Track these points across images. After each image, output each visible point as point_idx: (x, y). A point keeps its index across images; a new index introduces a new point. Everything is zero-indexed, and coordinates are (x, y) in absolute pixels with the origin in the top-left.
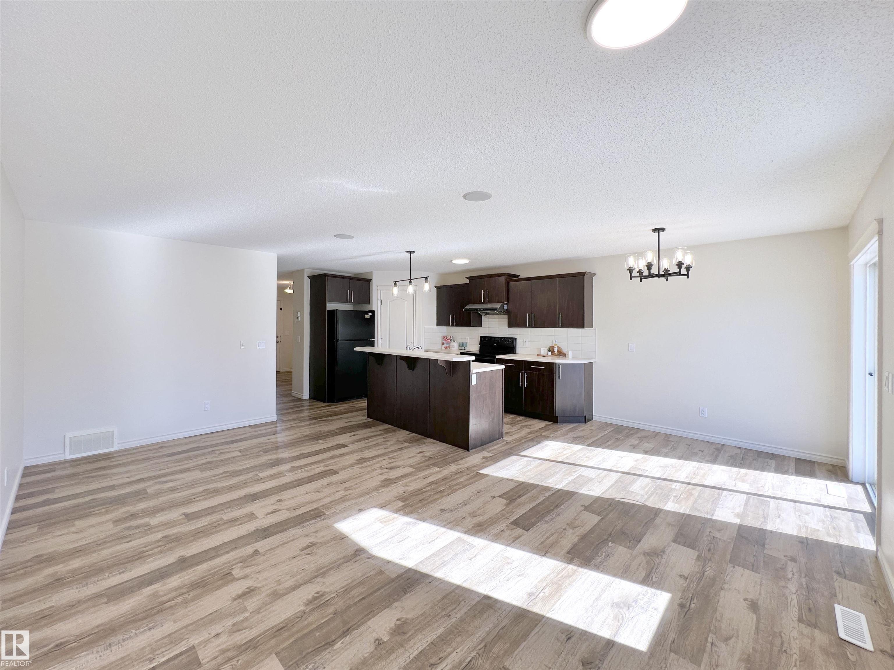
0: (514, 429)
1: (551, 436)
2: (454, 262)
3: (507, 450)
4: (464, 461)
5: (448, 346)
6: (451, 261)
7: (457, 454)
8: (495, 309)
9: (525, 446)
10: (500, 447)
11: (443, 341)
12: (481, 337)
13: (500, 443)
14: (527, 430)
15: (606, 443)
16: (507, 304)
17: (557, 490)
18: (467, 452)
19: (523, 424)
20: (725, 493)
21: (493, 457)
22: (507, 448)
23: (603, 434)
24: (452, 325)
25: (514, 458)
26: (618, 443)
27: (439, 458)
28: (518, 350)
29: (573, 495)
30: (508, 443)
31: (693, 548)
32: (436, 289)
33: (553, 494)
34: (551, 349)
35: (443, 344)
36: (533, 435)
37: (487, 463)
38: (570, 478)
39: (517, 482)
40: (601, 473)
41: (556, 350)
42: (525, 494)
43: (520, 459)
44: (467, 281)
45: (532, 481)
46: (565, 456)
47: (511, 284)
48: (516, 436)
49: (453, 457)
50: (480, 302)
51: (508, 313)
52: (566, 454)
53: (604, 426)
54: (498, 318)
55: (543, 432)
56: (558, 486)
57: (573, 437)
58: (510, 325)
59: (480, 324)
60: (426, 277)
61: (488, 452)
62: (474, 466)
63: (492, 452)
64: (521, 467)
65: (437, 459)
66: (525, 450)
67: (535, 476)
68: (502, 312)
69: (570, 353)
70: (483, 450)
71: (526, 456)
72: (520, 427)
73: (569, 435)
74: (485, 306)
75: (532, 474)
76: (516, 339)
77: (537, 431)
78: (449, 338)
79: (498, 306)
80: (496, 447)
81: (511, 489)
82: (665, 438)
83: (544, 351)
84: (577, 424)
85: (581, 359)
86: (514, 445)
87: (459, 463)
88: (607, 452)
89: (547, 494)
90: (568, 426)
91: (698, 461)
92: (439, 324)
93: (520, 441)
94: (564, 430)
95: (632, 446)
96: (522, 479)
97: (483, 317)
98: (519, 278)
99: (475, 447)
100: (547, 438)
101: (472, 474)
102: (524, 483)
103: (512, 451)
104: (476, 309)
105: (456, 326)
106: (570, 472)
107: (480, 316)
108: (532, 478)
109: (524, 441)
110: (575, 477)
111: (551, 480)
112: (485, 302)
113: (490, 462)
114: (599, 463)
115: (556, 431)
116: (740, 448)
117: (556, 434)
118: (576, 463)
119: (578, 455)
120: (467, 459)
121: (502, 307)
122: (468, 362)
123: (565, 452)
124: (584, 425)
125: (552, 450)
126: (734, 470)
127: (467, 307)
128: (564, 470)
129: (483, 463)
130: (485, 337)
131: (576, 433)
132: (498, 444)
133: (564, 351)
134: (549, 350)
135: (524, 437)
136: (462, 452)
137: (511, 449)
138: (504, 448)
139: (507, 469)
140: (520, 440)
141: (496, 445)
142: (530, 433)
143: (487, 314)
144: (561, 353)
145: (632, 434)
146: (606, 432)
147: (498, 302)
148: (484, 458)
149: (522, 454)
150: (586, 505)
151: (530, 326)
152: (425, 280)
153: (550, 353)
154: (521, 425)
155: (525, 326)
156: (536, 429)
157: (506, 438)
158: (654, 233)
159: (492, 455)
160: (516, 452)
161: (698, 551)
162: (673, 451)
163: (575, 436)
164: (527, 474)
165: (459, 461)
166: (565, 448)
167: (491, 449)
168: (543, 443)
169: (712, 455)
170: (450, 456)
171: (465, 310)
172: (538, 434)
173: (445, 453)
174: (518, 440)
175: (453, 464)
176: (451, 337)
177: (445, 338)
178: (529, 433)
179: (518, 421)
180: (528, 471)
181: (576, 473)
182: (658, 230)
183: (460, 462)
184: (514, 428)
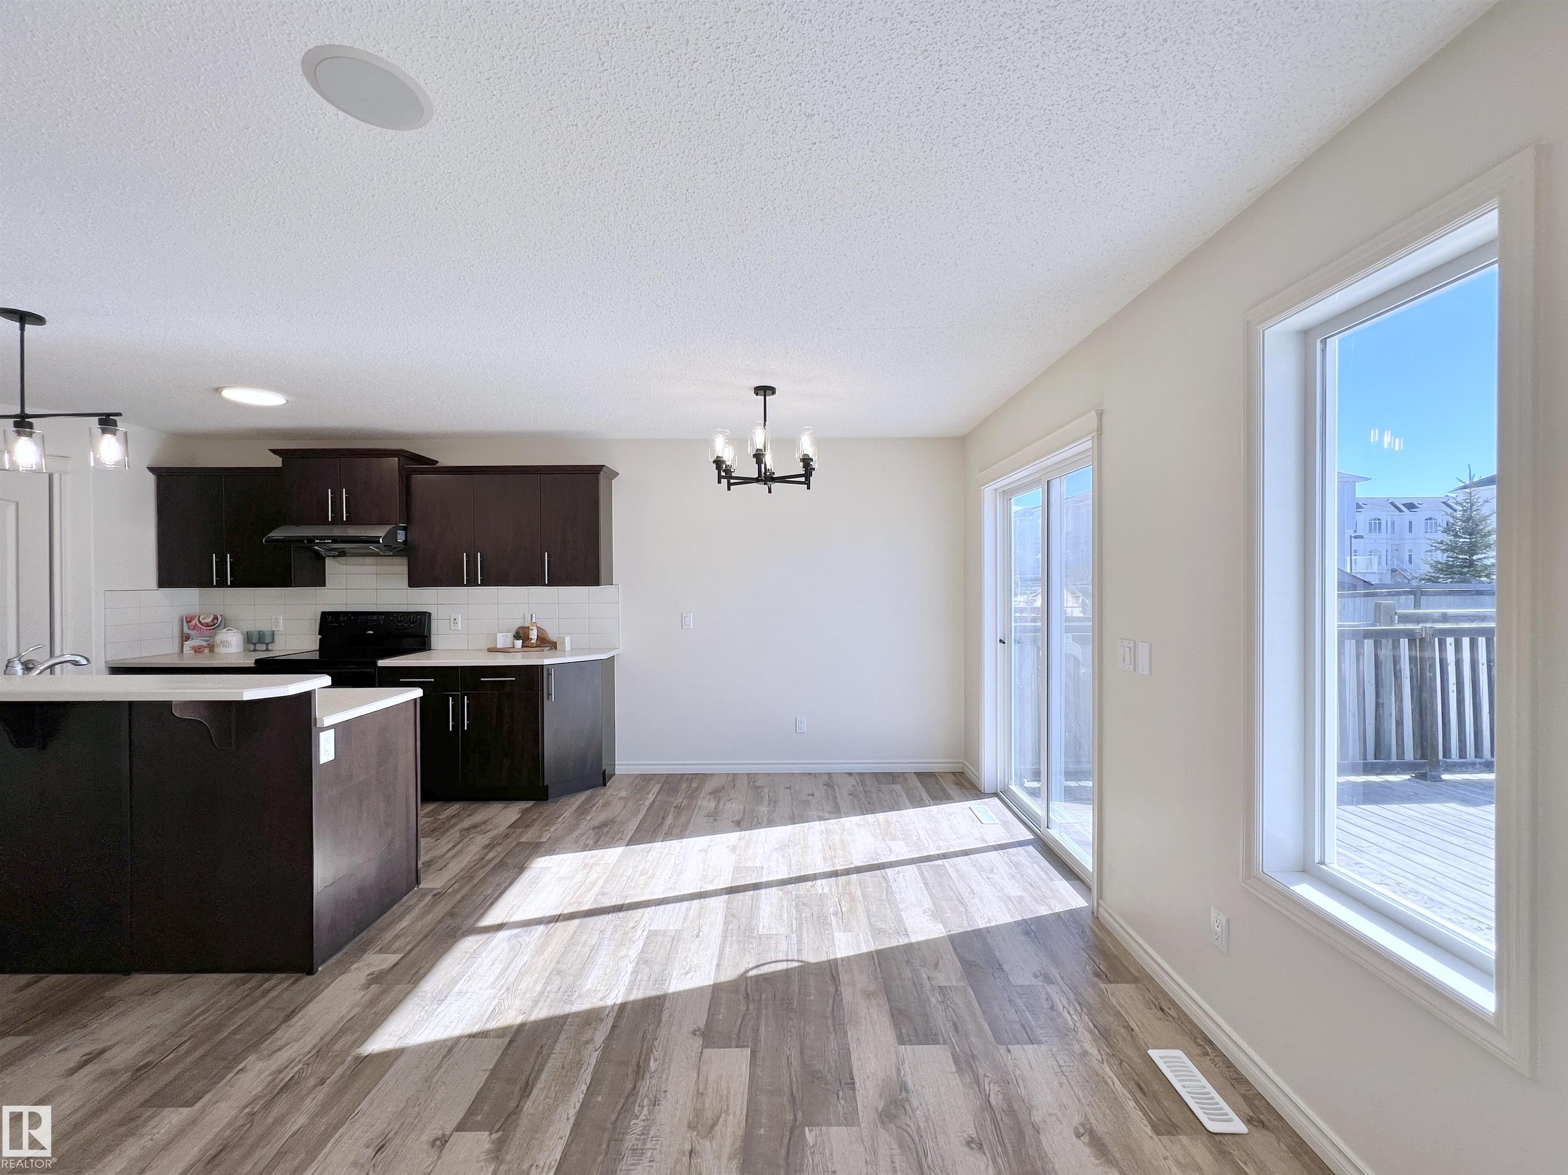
0: (444, 844)
1: (544, 839)
2: (228, 394)
3: (439, 922)
4: (298, 1022)
5: (204, 644)
6: (218, 390)
7: (262, 1002)
8: (374, 540)
9: (489, 892)
10: (418, 918)
11: (186, 630)
12: (324, 615)
13: (416, 905)
14: (481, 840)
15: (662, 823)
16: (405, 529)
17: (616, 1008)
18: (308, 979)
19: (467, 823)
20: (890, 872)
21: (403, 962)
22: (440, 915)
23: (647, 803)
24: (222, 584)
25: (469, 943)
26: (683, 818)
27: (188, 1053)
28: (438, 639)
29: (661, 1005)
30: (438, 896)
31: (936, 1042)
32: (151, 478)
33: (614, 1027)
34: (521, 634)
35: (185, 638)
36: (499, 849)
37: (388, 999)
38: (634, 954)
39: (501, 1032)
40: (688, 909)
41: (534, 635)
42: (540, 1071)
43: (486, 943)
44: (276, 462)
45: (541, 1013)
46: (596, 889)
47: (417, 479)
48: (455, 868)
49: (248, 1022)
50: (322, 520)
51: (406, 550)
52: (597, 880)
53: (642, 783)
54: (376, 565)
55: (521, 833)
56: (613, 995)
57: (593, 829)
58: (415, 581)
59: (320, 581)
60: (109, 415)
61: (381, 951)
62: (342, 1032)
63: (395, 946)
64: (498, 967)
65: (178, 1060)
66: (492, 904)
67: (547, 983)
68: (391, 549)
69: (568, 640)
70: (363, 950)
71: (500, 927)
72: (458, 834)
73: (584, 826)
74: (337, 531)
75: (536, 982)
76: (430, 614)
77: (506, 836)
78: (209, 620)
79: (380, 532)
80: (404, 923)
81: (494, 1069)
82: (749, 783)
83: (504, 640)
84: (589, 792)
85: (591, 651)
86: (459, 897)
87: (280, 1043)
88: (674, 845)
89: (600, 1035)
90: (573, 799)
91: (820, 819)
92: (167, 579)
93: (471, 878)
94: (567, 814)
95: (709, 815)
96: (512, 1017)
97: (328, 562)
98: (438, 465)
99: (335, 948)
100: (536, 849)
101: (340, 1071)
102: (522, 1026)
103: (459, 920)
104: (311, 540)
105: (234, 585)
106: (625, 933)
107: (321, 559)
108: (541, 994)
109: (481, 874)
110: (641, 943)
111: (590, 981)
112: (337, 520)
113: (398, 987)
114: (672, 881)
115: (550, 823)
116: (850, 774)
117: (552, 829)
118: (628, 901)
119: (622, 876)
120: (312, 1009)
121: (392, 535)
122: (306, 699)
123: (592, 878)
124: (602, 790)
125: (561, 879)
126: (870, 818)
127: (278, 534)
128: (609, 931)
129: (373, 1002)
130: (336, 615)
131: (596, 817)
132: (409, 909)
133: (552, 637)
134: (517, 636)
135: (480, 862)
136: (285, 985)
137: (451, 914)
138: (430, 917)
139: (459, 993)
140: (467, 876)
141: (401, 917)
142: (490, 847)
143: (342, 554)
144: (546, 643)
145: (697, 789)
146: (651, 797)
147: (381, 522)
148: (376, 979)
149: (488, 921)
150: (702, 1024)
151: (472, 583)
152: (101, 422)
153: (519, 643)
154: (458, 827)
155: (457, 582)
156: (502, 829)
157: (431, 882)
158: (757, 394)
159: (398, 956)
160: (469, 922)
161: (945, 1043)
162: (774, 807)
163: (595, 823)
164: (523, 986)
165: (279, 1033)
166: (586, 865)
167: (389, 935)
168: (533, 866)
169: (828, 798)
170: (239, 1020)
171: (271, 541)
172: (511, 842)
173: (210, 1018)
174: (462, 878)
175: (252, 1057)
176: (216, 618)
177: (195, 621)
178: (487, 846)
179: (449, 818)
180: (521, 974)
181: (639, 932)
182: (765, 391)
183: (285, 1034)
184: (443, 840)
